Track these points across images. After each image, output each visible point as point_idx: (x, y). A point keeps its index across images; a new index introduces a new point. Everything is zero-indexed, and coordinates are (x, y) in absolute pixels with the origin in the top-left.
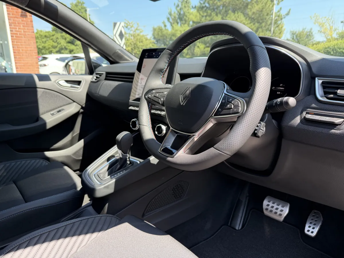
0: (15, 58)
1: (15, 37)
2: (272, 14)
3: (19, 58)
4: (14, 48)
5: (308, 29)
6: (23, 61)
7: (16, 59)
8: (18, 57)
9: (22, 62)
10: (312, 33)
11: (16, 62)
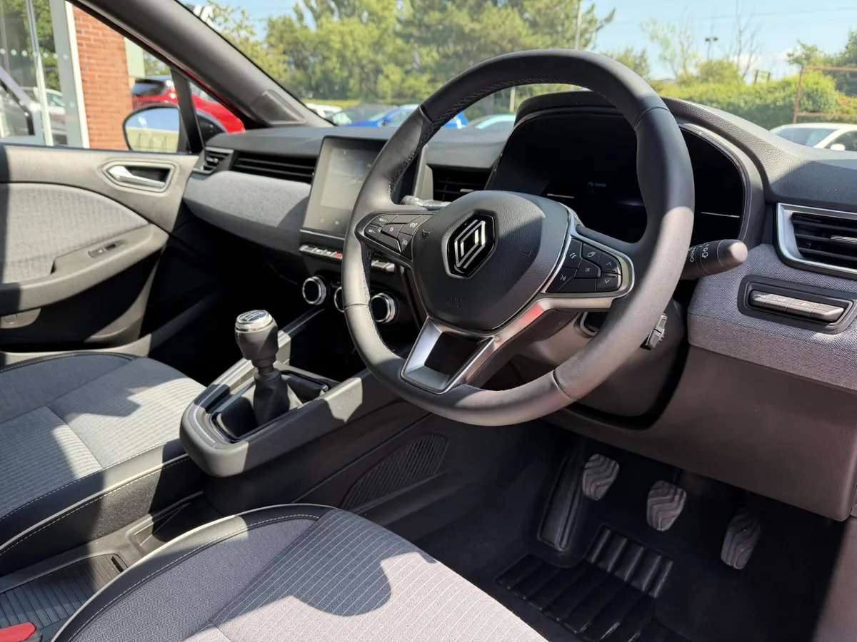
0: (84, 93)
1: (85, 47)
2: (576, 17)
3: (92, 94)
4: (84, 72)
5: (637, 51)
6: (102, 100)
7: (87, 96)
8: (90, 91)
9: (99, 103)
10: (645, 61)
11: (88, 102)
